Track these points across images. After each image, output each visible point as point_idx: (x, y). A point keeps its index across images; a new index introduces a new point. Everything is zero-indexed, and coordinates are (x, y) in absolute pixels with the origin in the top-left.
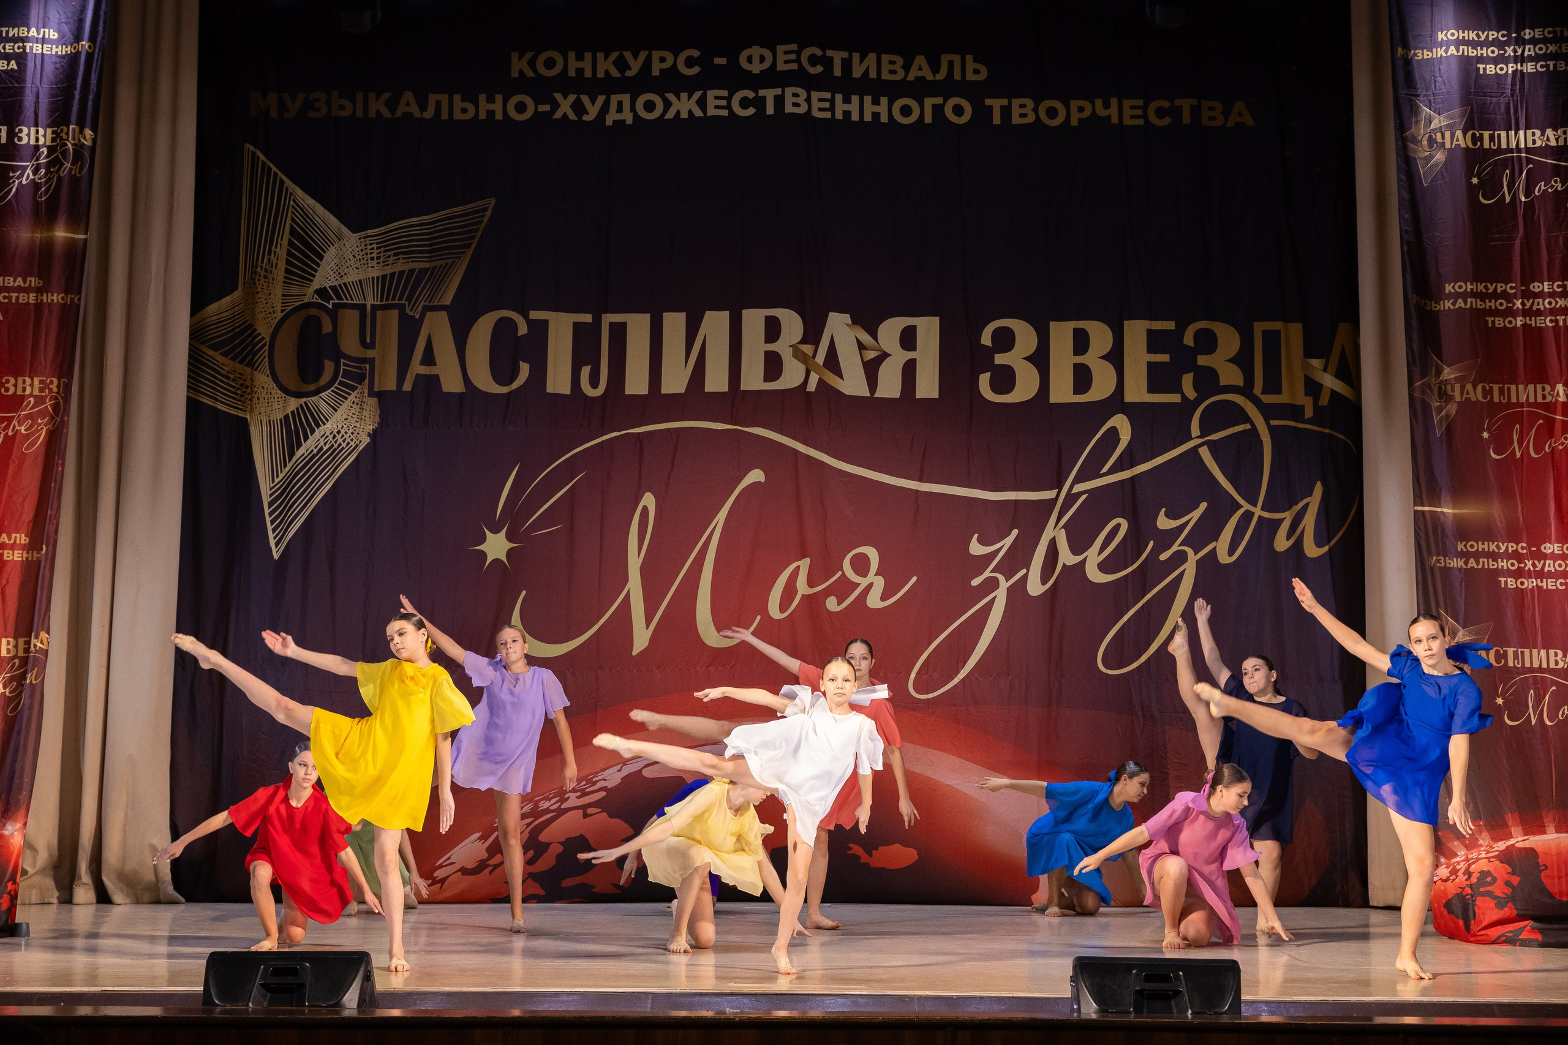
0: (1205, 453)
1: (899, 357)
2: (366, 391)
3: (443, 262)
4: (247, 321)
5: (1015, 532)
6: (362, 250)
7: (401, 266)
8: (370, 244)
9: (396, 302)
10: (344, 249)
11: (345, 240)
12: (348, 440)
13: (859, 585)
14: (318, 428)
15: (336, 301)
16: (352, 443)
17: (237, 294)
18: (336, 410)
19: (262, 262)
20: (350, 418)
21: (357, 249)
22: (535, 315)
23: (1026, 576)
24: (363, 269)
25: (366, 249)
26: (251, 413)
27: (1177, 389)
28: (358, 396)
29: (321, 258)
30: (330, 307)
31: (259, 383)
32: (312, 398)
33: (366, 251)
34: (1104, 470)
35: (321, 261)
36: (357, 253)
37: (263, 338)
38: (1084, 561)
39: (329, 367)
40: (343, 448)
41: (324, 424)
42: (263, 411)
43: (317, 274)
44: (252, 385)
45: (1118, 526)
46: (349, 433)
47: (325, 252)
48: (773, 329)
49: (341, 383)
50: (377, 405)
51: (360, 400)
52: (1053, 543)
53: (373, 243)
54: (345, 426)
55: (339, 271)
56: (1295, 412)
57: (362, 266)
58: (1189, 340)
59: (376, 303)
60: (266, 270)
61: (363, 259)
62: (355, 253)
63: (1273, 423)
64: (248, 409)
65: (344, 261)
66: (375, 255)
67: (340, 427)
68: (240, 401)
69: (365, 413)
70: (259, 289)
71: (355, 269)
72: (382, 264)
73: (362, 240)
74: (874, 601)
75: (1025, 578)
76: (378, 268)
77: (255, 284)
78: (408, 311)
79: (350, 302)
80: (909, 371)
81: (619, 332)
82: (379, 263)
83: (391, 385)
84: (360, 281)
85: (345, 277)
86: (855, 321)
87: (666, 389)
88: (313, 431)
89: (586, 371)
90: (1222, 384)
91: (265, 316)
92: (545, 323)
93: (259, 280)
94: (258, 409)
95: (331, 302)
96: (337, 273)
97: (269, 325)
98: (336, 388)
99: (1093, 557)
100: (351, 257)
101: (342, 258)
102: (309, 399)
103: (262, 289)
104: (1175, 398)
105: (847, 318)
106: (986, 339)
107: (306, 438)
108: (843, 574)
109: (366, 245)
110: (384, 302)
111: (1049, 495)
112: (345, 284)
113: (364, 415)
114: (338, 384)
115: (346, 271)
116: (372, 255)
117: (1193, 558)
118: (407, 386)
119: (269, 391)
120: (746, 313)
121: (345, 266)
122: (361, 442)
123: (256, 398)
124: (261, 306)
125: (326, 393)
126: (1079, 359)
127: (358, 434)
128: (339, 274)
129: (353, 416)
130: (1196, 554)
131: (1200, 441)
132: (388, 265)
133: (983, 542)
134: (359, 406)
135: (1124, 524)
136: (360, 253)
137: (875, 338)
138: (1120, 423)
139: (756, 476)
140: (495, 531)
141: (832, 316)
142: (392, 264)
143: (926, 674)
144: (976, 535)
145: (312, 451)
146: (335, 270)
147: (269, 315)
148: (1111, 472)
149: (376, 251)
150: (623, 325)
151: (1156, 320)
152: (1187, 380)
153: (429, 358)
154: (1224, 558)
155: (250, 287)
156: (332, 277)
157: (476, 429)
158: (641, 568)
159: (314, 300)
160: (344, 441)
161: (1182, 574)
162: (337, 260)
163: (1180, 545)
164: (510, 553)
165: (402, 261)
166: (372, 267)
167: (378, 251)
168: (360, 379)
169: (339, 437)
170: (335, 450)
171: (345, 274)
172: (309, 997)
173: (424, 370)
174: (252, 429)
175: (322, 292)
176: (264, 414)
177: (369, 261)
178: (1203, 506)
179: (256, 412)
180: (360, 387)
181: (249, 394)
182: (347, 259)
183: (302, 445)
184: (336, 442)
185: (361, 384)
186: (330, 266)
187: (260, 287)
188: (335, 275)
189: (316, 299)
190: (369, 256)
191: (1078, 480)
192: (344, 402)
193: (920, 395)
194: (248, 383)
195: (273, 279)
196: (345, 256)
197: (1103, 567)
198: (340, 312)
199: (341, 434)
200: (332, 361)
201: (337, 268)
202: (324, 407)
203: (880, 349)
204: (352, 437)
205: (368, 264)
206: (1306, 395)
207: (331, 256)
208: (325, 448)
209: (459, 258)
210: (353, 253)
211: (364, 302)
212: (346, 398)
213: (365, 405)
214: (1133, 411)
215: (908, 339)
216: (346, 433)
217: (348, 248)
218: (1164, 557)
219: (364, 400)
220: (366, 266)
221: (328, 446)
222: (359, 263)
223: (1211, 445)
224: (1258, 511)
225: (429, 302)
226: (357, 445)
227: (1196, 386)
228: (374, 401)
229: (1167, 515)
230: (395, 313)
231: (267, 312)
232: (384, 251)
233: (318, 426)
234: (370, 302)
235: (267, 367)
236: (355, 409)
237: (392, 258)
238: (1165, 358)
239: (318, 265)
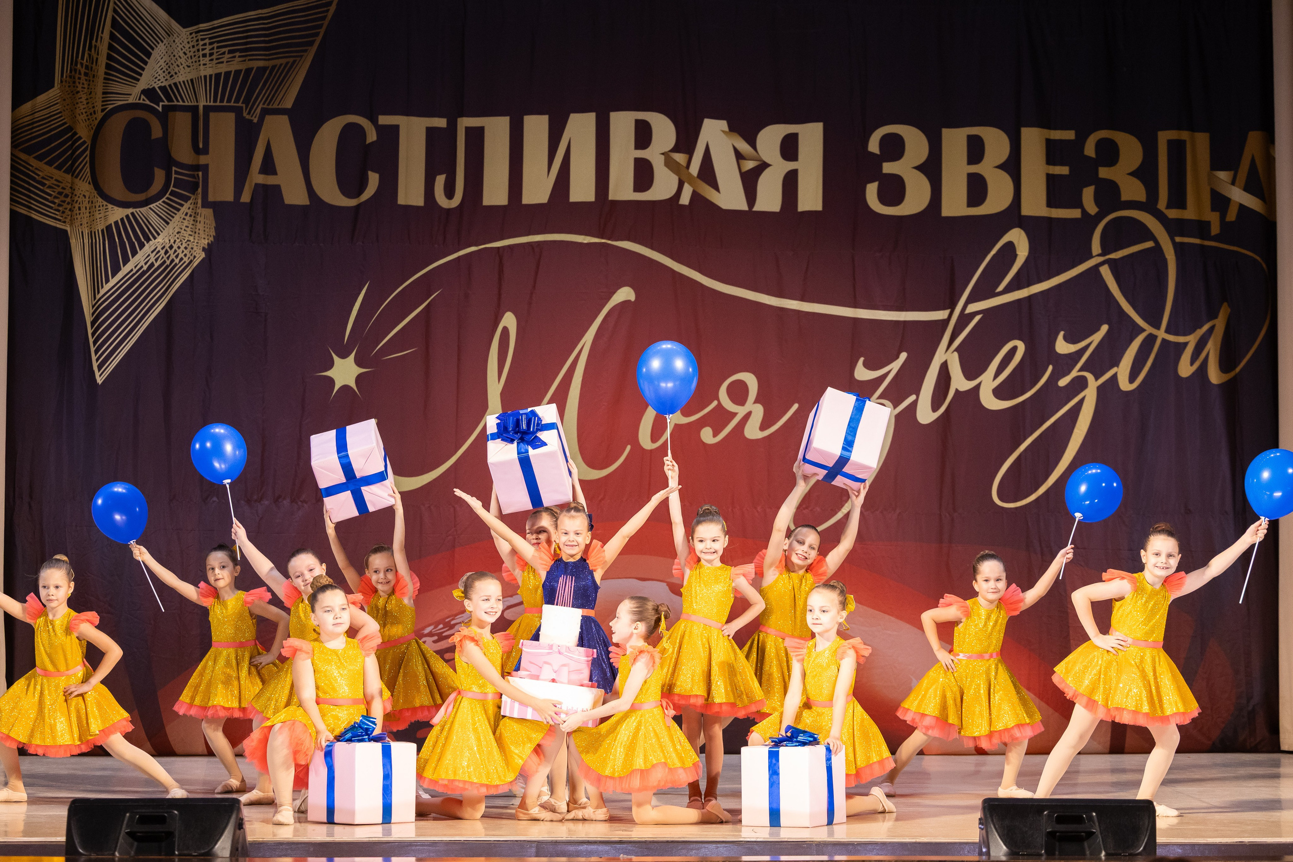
0: (1105, 271)
1: (779, 168)
2: (200, 201)
3: (284, 61)
4: (65, 123)
5: (903, 356)
6: (193, 47)
7: (236, 65)
8: (202, 40)
9: (232, 104)
10: (174, 45)
11: (175, 36)
12: (181, 255)
13: (735, 414)
14: (148, 242)
15: (166, 103)
16: (185, 259)
17: (54, 93)
18: (168, 223)
19: (83, 58)
20: (182, 231)
21: (189, 46)
22: (384, 120)
23: (915, 403)
24: (195, 67)
25: (197, 45)
26: (71, 225)
27: (1078, 204)
28: (192, 207)
29: (149, 55)
30: (160, 109)
31: (80, 192)
32: (141, 209)
33: (197, 48)
34: (1000, 288)
35: (149, 58)
36: (188, 50)
37: (84, 142)
38: (977, 387)
39: (159, 175)
40: (176, 265)
41: (155, 238)
42: (84, 221)
43: (144, 73)
44: (73, 194)
45: (1014, 350)
46: (182, 248)
47: (153, 49)
48: (643, 135)
49: (172, 193)
50: (212, 218)
51: (194, 211)
52: (944, 367)
53: (206, 38)
54: (178, 241)
55: (169, 70)
56: (1201, 228)
57: (194, 63)
58: (1090, 150)
59: (208, 104)
60: (87, 68)
61: (195, 56)
62: (186, 50)
63: (1178, 239)
64: (67, 220)
65: (174, 59)
66: (207, 51)
67: (172, 241)
68: (59, 211)
69: (199, 226)
70: (79, 89)
71: (186, 67)
72: (215, 62)
73: (194, 35)
74: (753, 431)
75: (914, 404)
76: (211, 65)
77: (74, 82)
78: (245, 114)
79: (181, 103)
80: (790, 182)
81: (476, 137)
82: (212, 60)
83: (229, 197)
84: (192, 80)
85: (175, 76)
86: (733, 128)
87: (526, 200)
88: (142, 246)
89: (440, 180)
90: (1125, 197)
91: (87, 118)
92: (396, 128)
93: (79, 78)
94: (79, 220)
95: (161, 104)
96: (167, 72)
97: (90, 127)
98: (168, 198)
99: (988, 382)
100: (181, 54)
101: (172, 56)
102: (138, 210)
103: (82, 88)
104: (1076, 213)
105: (723, 124)
106: (874, 146)
107: (134, 253)
108: (719, 403)
109: (197, 41)
110: (218, 104)
111: (941, 315)
112: (175, 84)
113: (198, 228)
114: (170, 194)
115: (177, 69)
116: (204, 52)
117: (1093, 384)
118: (246, 198)
119: (91, 200)
120: (614, 116)
121: (175, 65)
122: (195, 257)
123: (77, 208)
124: (82, 107)
125: (157, 203)
126: (974, 169)
127: (192, 248)
128: (169, 73)
129: (186, 229)
130: (1097, 379)
131: (1101, 259)
132: (222, 62)
133: (868, 366)
134: (192, 218)
135: (1021, 347)
136: (191, 49)
137: (753, 145)
138: (1018, 238)
139: (625, 294)
140: (343, 356)
141: (707, 122)
142: (227, 62)
143: (807, 508)
144: (862, 359)
145: (142, 267)
146: (164, 69)
147: (90, 117)
148: (1007, 290)
149: (208, 47)
150: (481, 130)
151: (1055, 129)
152: (1088, 195)
153: (268, 167)
154: (1125, 385)
155: (69, 86)
156: (162, 76)
157: (322, 245)
158: (502, 394)
159: (141, 101)
160: (177, 257)
161: (1081, 402)
162: (166, 58)
163: (1080, 370)
164: (359, 379)
165: (237, 59)
166: (204, 65)
167: (211, 47)
168: (193, 188)
169: (171, 252)
170: (167, 267)
171: (176, 73)
172: (178, 846)
173: (261, 179)
174: (73, 242)
175: (149, 93)
176: (86, 225)
177: (201, 58)
178: (1105, 328)
179: (77, 223)
180: (193, 197)
181: (68, 203)
182: (177, 56)
183: (129, 260)
184: (168, 258)
185: (194, 194)
186: (159, 65)
187: (80, 86)
188: (164, 74)
189: (143, 100)
190: (201, 53)
191: (970, 300)
192: (176, 214)
193: (801, 208)
194: (68, 191)
195: (94, 76)
196: (175, 53)
197: (999, 393)
198: (171, 114)
199: (173, 250)
200: (162, 169)
201: (167, 67)
202: (154, 219)
203: (758, 159)
204: (186, 252)
205: (199, 61)
206: (1213, 209)
207: (159, 53)
208: (156, 265)
209: (301, 56)
210: (184, 50)
211: (196, 104)
212: (178, 210)
213: (199, 216)
214: (1030, 225)
215: (789, 149)
216: (179, 248)
217: (178, 44)
218: (1063, 382)
219: (199, 211)
220: (198, 63)
221: (159, 262)
222: (190, 61)
223: (1113, 264)
224: (1161, 334)
225: (268, 105)
226: (191, 261)
227: (1097, 200)
228: (209, 212)
229: (1066, 339)
230: (231, 116)
231: (89, 113)
232: (218, 48)
233: (148, 240)
234: (202, 103)
235: (89, 174)
236: (189, 221)
237: (227, 56)
238: (1064, 170)
239: (146, 63)
